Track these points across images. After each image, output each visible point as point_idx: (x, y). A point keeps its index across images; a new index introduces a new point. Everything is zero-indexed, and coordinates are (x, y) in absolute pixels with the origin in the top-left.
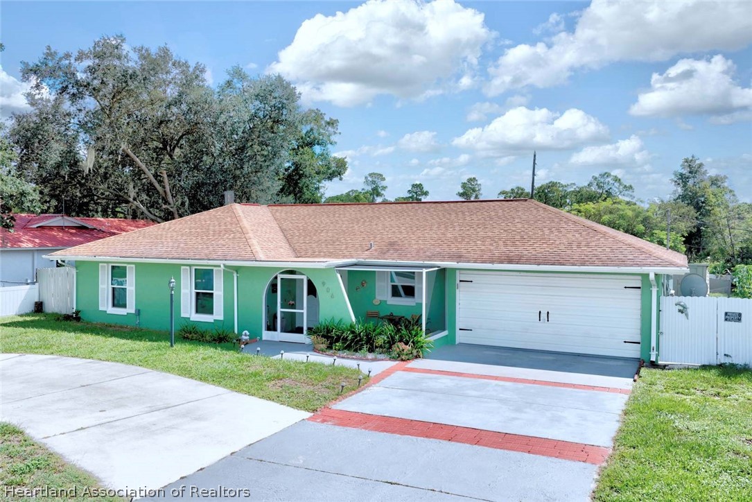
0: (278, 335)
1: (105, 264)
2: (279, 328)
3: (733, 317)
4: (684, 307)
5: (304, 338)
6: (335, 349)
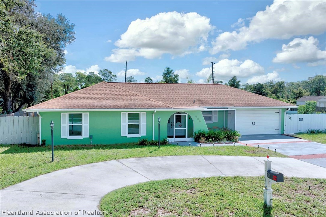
0: (174, 140)
2: (174, 136)
3: (301, 119)
4: (291, 118)
5: (187, 139)
6: (209, 142)
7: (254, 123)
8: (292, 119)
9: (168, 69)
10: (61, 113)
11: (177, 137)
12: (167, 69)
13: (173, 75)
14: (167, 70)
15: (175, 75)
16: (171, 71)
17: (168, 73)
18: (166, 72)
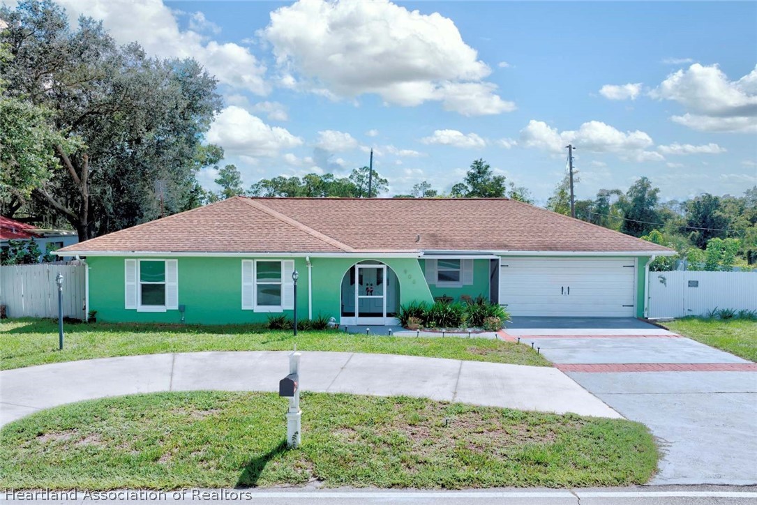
0: (356, 320)
1: (135, 260)
2: (357, 314)
3: (693, 284)
4: (664, 279)
5: (384, 320)
6: (429, 327)
7: (566, 290)
8: (667, 281)
9: (478, 164)
10: (126, 260)
11: (361, 315)
12: (476, 163)
13: (491, 177)
14: (476, 165)
15: (494, 178)
16: (486, 169)
17: (479, 172)
18: (473, 171)
